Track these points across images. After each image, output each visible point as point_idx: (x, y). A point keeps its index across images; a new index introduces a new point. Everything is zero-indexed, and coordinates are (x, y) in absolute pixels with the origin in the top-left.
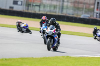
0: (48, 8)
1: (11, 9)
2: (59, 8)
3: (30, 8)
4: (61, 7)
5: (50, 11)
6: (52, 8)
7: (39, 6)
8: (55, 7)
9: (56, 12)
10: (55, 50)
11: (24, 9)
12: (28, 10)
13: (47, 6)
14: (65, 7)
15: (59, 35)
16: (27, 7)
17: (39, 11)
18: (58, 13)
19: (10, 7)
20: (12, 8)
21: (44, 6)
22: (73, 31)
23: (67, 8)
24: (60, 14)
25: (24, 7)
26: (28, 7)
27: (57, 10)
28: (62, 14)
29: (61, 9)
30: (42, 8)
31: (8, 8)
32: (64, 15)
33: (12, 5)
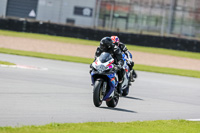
0: (145, 22)
1: (70, 24)
2: (167, 23)
3: (107, 22)
4: (170, 22)
5: (148, 30)
6: (153, 23)
7: (126, 18)
8: (158, 20)
9: (159, 31)
10: (111, 105)
11: (96, 24)
12: (104, 25)
13: (143, 19)
14: (177, 22)
16: (101, 20)
17: (127, 28)
18: (165, 32)
19: (69, 21)
20: (73, 21)
21: (137, 19)
23: (182, 22)
24: (168, 35)
25: (97, 19)
26: (104, 19)
27: (162, 27)
28: (172, 36)
29: (170, 25)
30: (132, 23)
31: (63, 22)
32: (176, 36)
33: (72, 16)
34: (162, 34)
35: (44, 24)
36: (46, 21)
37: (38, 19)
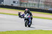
0: (31, 5)
1: (12, 6)
2: (37, 5)
3: (22, 5)
4: (38, 5)
5: (32, 7)
6: (33, 5)
7: (27, 4)
8: (35, 4)
9: (35, 7)
13: (31, 4)
14: (40, 5)
15: (32, 18)
16: (20, 5)
17: (27, 6)
18: (37, 7)
19: (12, 5)
20: (13, 5)
21: (29, 4)
22: (44, 17)
24: (37, 8)
26: (21, 4)
27: (36, 6)
28: (38, 8)
29: (38, 6)
30: (28, 5)
31: (10, 5)
32: (40, 8)
33: (12, 3)
34: (36, 8)
35: (5, 5)
36: (6, 5)
37: (4, 4)
